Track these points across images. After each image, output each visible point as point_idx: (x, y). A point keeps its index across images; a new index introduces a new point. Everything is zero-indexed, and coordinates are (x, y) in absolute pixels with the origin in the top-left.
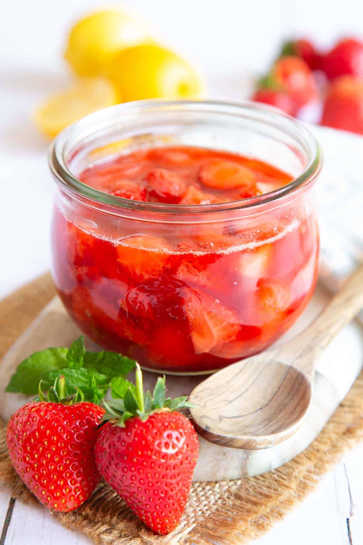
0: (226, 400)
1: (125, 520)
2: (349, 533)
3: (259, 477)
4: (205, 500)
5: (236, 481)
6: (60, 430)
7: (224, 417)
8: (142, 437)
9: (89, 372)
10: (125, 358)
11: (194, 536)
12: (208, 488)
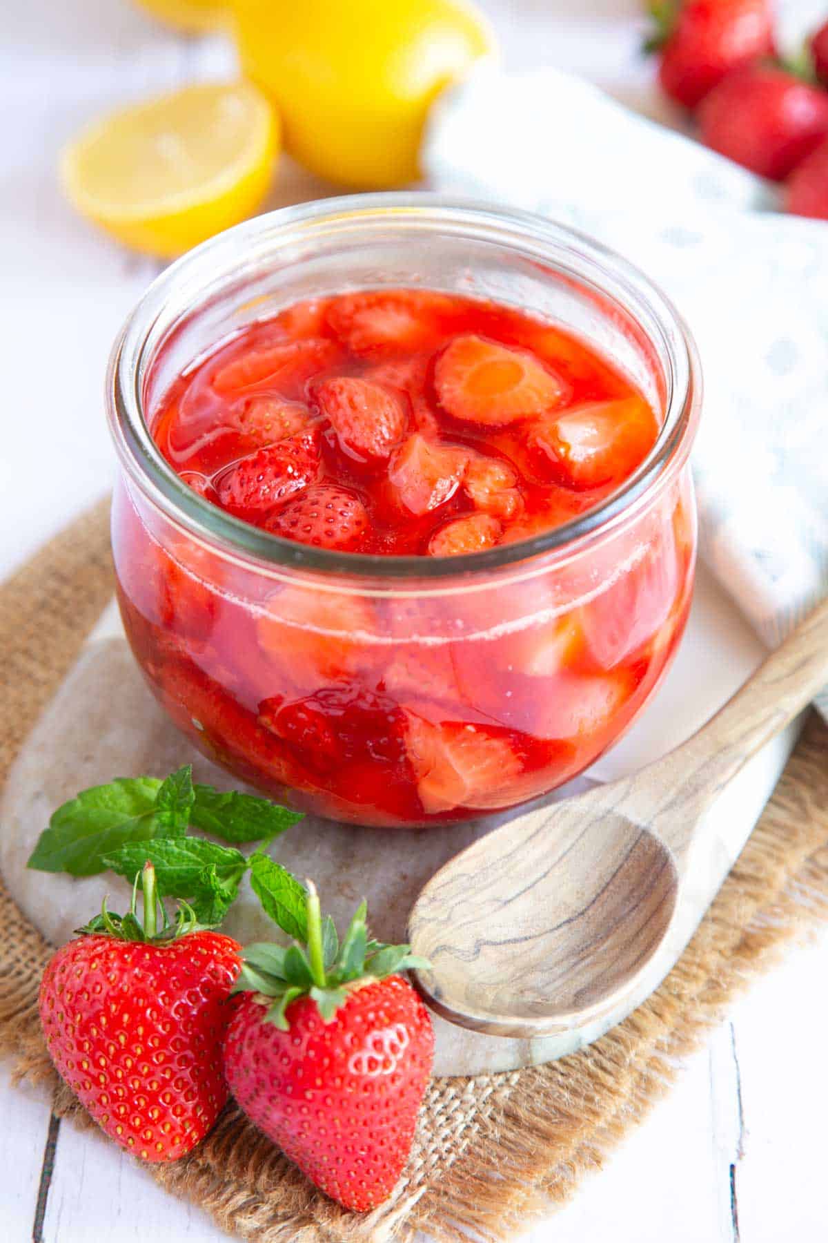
0: (498, 900)
1: (284, 1182)
2: (734, 1201)
3: (556, 1064)
4: (444, 1124)
5: (509, 1074)
6: (151, 1015)
7: (487, 943)
8: (322, 1050)
9: (202, 844)
10: (280, 808)
11: (422, 1215)
12: (452, 1091)
